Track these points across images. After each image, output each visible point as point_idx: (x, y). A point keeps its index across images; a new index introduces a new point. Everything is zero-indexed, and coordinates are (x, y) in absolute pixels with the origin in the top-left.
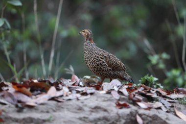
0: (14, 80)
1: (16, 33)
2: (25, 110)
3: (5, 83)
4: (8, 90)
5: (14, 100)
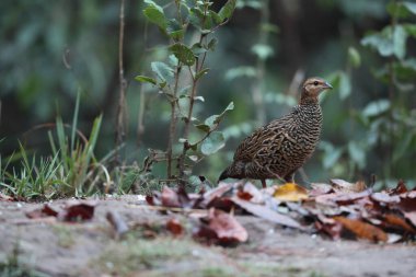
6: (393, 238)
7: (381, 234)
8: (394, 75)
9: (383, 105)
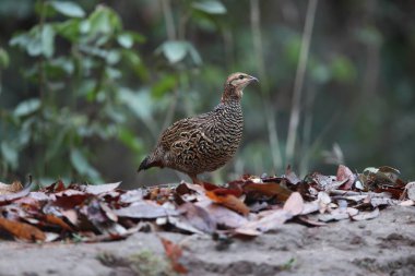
2: (234, 246)
3: (189, 186)
4: (195, 201)
5: (208, 223)
6: (51, 237)
7: (39, 233)
8: (44, 74)
9: (34, 105)
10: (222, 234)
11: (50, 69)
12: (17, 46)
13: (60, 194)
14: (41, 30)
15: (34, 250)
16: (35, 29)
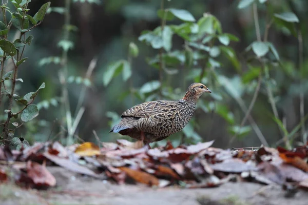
0: (284, 144)
1: (290, 68)
2: (298, 194)
3: (267, 149)
4: (270, 160)
5: (280, 177)
6: (163, 183)
7: (154, 180)
8: (163, 62)
10: (289, 186)
11: (168, 59)
12: (144, 41)
13: (171, 151)
14: (162, 30)
15: (150, 192)
16: (158, 29)
